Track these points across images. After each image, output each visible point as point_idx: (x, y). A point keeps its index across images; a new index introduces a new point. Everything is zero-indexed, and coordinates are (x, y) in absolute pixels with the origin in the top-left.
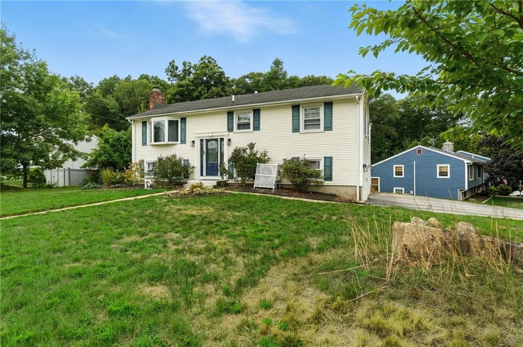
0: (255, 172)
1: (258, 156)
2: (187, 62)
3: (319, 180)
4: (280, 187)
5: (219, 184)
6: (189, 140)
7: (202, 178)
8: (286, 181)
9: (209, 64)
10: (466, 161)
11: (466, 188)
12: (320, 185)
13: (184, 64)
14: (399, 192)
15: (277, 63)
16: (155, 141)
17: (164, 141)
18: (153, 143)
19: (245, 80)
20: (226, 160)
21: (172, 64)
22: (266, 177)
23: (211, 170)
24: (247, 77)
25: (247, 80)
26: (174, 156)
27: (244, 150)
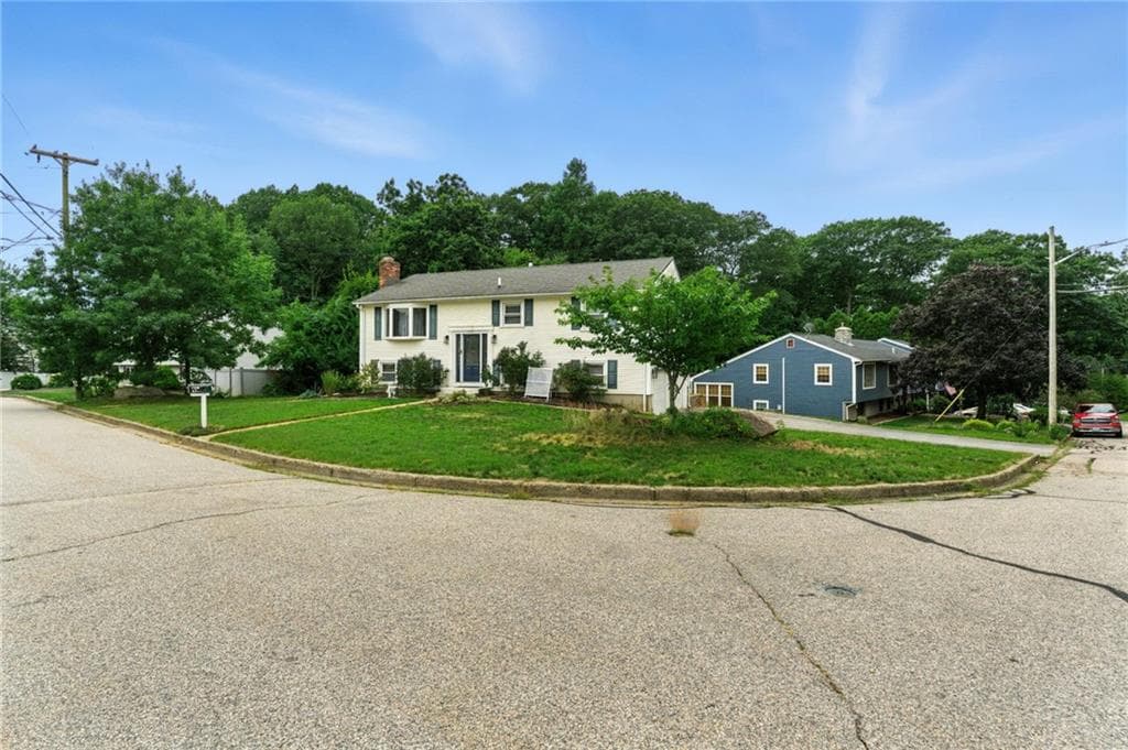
0: (526, 378)
1: (530, 357)
2: (415, 181)
3: (600, 388)
4: (555, 396)
5: (482, 392)
6: (441, 335)
7: (458, 384)
8: (563, 390)
9: (453, 187)
10: (854, 360)
11: (854, 401)
12: (601, 394)
13: (411, 186)
14: (761, 408)
15: (577, 167)
16: (395, 335)
17: (407, 335)
18: (391, 337)
19: (515, 198)
20: (490, 362)
21: (389, 186)
22: (539, 384)
23: (471, 374)
24: (520, 191)
25: (519, 196)
26: (423, 356)
27: (513, 351)
